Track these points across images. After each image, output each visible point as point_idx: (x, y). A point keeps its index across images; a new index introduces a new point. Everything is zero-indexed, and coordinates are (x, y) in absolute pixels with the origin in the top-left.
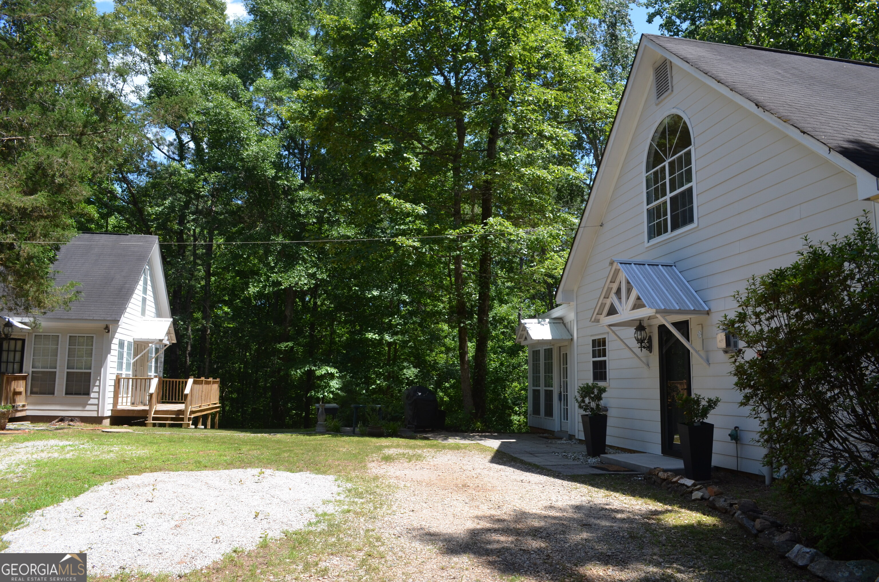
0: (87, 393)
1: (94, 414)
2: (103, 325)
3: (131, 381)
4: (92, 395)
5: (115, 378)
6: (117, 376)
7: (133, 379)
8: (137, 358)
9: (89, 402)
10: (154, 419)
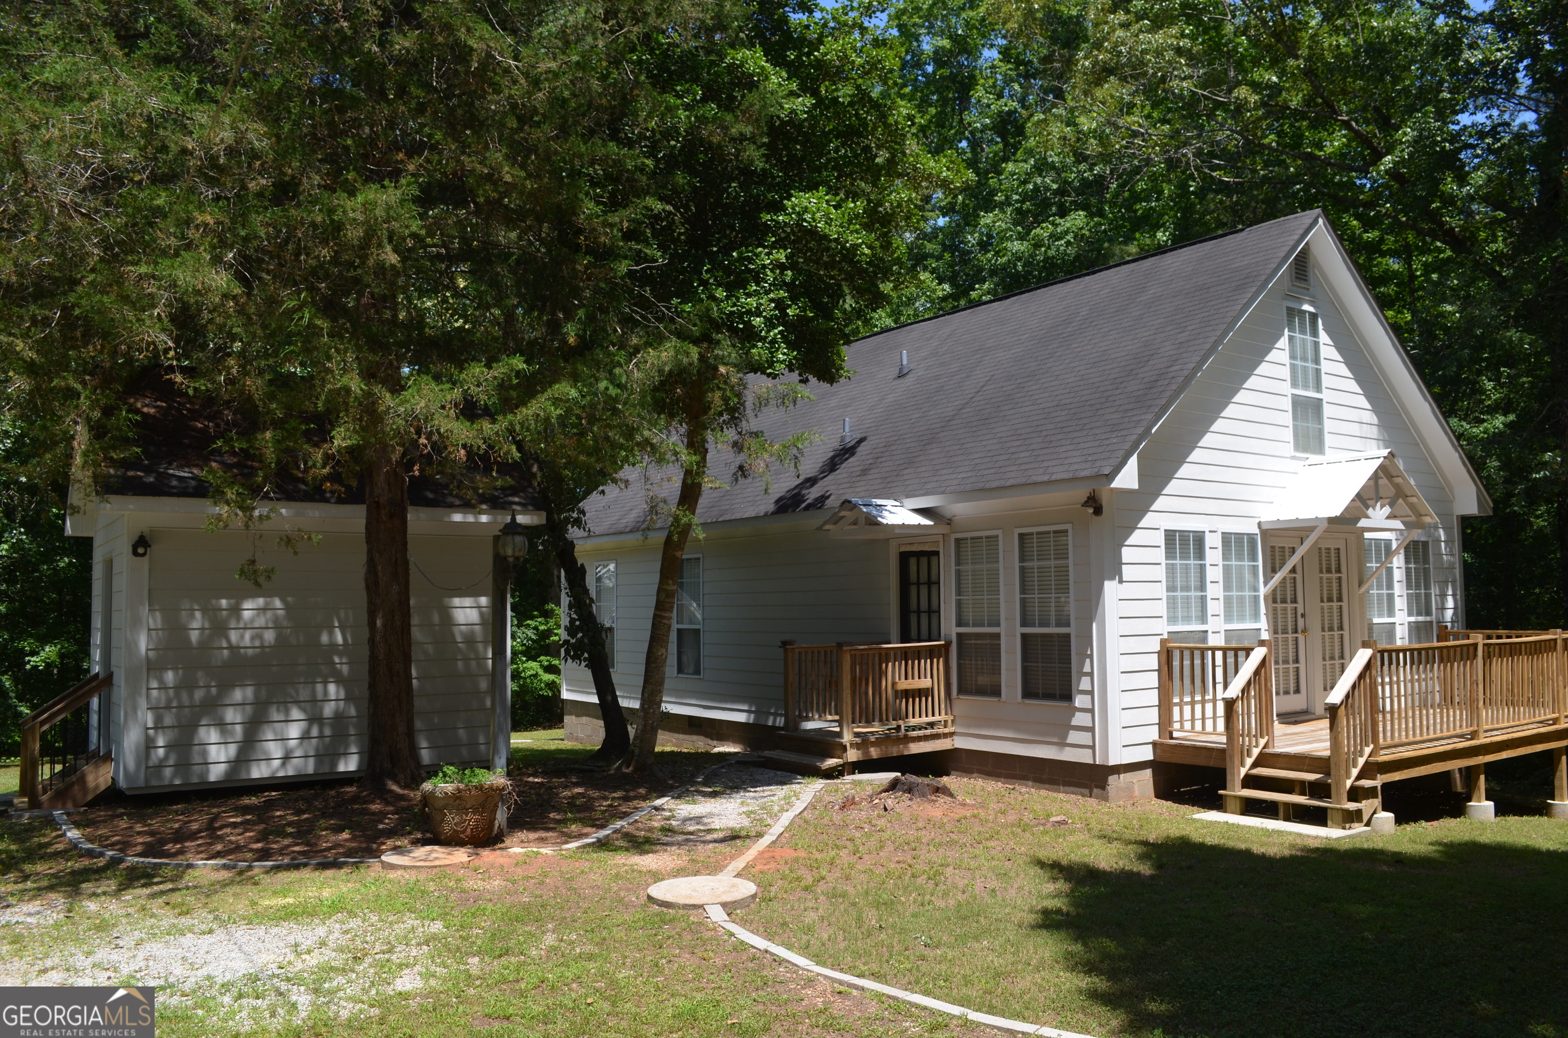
0: (1067, 697)
1: (1084, 757)
2: (1082, 493)
3: (1219, 655)
4: (1080, 701)
5: (1158, 648)
6: (1163, 642)
7: (1225, 650)
8: (1278, 577)
9: (1074, 722)
10: (1250, 781)
